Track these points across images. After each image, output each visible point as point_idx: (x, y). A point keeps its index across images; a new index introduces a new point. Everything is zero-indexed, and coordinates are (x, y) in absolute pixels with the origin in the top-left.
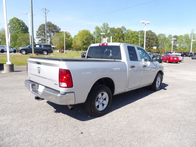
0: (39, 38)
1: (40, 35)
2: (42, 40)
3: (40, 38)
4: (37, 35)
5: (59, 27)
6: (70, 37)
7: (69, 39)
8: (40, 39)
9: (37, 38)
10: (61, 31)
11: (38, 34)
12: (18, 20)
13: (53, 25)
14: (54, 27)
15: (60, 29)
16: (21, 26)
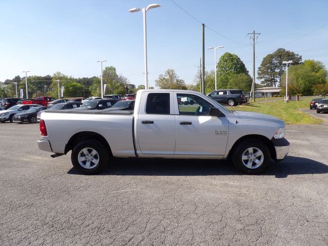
0: (261, 78)
1: (263, 73)
2: (266, 80)
3: (264, 77)
4: (259, 74)
5: (298, 55)
6: (321, 70)
7: (318, 74)
8: (263, 80)
9: (257, 78)
10: (303, 61)
11: (260, 72)
12: (230, 55)
13: (288, 52)
14: (289, 56)
15: (300, 58)
16: (234, 63)
